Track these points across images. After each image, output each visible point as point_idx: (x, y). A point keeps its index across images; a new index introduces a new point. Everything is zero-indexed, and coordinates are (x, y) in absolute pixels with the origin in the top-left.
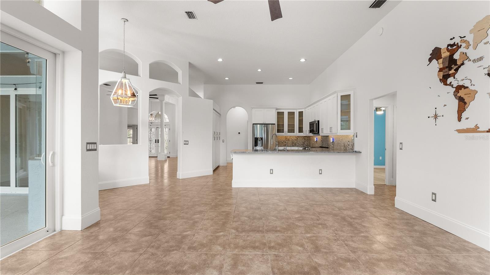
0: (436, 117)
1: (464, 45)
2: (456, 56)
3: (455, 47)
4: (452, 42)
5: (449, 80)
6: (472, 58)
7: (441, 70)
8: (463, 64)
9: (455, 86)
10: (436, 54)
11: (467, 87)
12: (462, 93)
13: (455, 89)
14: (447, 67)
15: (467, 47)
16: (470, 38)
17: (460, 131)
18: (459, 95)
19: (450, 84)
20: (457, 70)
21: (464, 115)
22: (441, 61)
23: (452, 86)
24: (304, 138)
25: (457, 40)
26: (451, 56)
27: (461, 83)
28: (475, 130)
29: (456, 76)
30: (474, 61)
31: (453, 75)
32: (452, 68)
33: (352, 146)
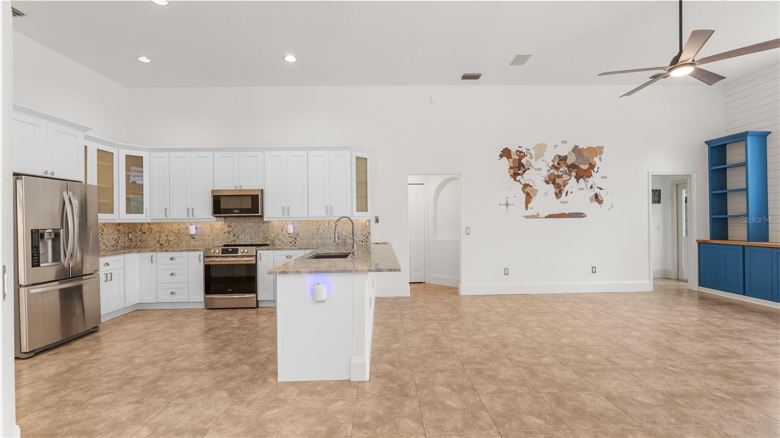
0: (507, 205)
1: (529, 155)
2: (524, 161)
3: (522, 154)
4: (520, 150)
5: (518, 178)
6: (535, 167)
7: (511, 168)
8: (529, 169)
9: (523, 183)
10: (506, 153)
11: (532, 186)
12: (528, 189)
13: (522, 186)
14: (517, 167)
15: (531, 158)
16: (533, 152)
17: (527, 217)
18: (526, 190)
19: (519, 181)
20: (524, 172)
21: (530, 205)
22: (511, 160)
23: (521, 183)
24: (118, 228)
25: (524, 151)
26: (520, 160)
27: (527, 182)
28: (537, 216)
29: (523, 176)
30: (536, 169)
31: (521, 175)
32: (521, 169)
33: (365, 236)
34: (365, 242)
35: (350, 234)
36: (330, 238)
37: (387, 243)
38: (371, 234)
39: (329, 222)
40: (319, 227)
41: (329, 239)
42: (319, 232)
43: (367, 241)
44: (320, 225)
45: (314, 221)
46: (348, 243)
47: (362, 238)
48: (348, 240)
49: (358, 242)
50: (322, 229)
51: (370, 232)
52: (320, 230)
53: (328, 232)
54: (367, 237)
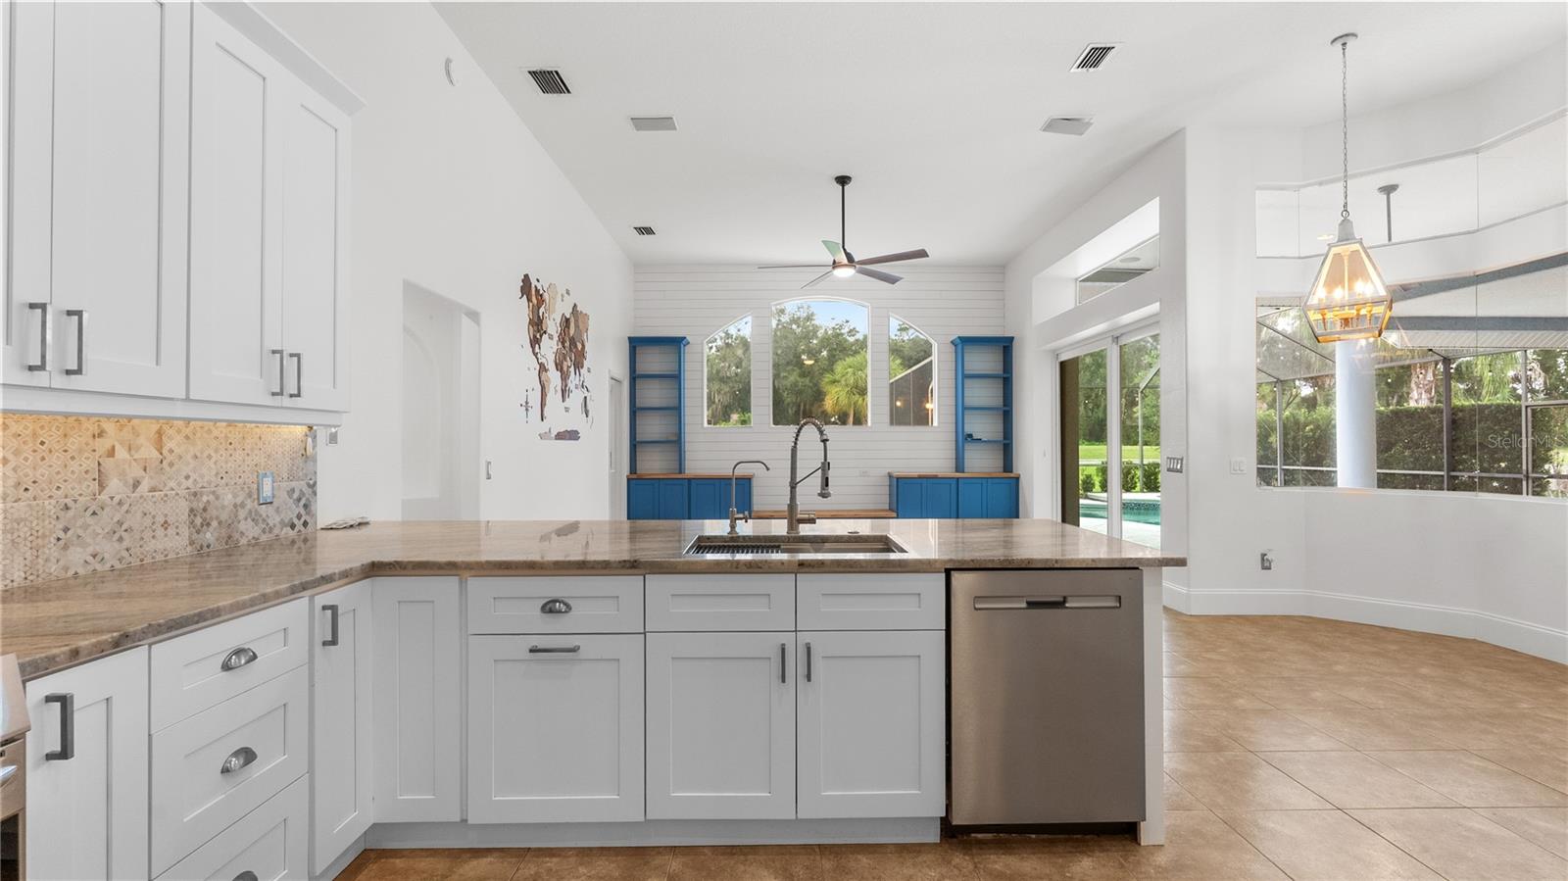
0: (527, 406)
1: (544, 303)
2: (541, 313)
3: (539, 297)
4: (538, 286)
5: (536, 348)
6: (548, 331)
7: (530, 323)
8: (544, 332)
9: (540, 361)
10: (526, 286)
11: (546, 371)
13: (539, 367)
14: (535, 324)
15: (546, 309)
16: (547, 298)
17: (541, 436)
18: (542, 378)
19: (536, 356)
20: (541, 337)
21: (544, 412)
22: (531, 305)
23: (538, 359)
25: (541, 290)
26: (538, 309)
27: (543, 361)
28: (549, 435)
29: (540, 345)
30: (549, 335)
31: (539, 342)
32: (539, 330)
33: (299, 500)
34: (299, 524)
35: (250, 495)
36: (165, 525)
37: (367, 523)
38: (319, 489)
39: (160, 433)
40: (108, 463)
41: (160, 532)
42: (104, 497)
43: (305, 524)
44: (111, 453)
45: (78, 418)
46: (243, 541)
47: (291, 512)
48: (242, 526)
49: (276, 531)
50: (122, 475)
51: (315, 483)
52: (114, 485)
53: (153, 490)
54: (306, 506)
